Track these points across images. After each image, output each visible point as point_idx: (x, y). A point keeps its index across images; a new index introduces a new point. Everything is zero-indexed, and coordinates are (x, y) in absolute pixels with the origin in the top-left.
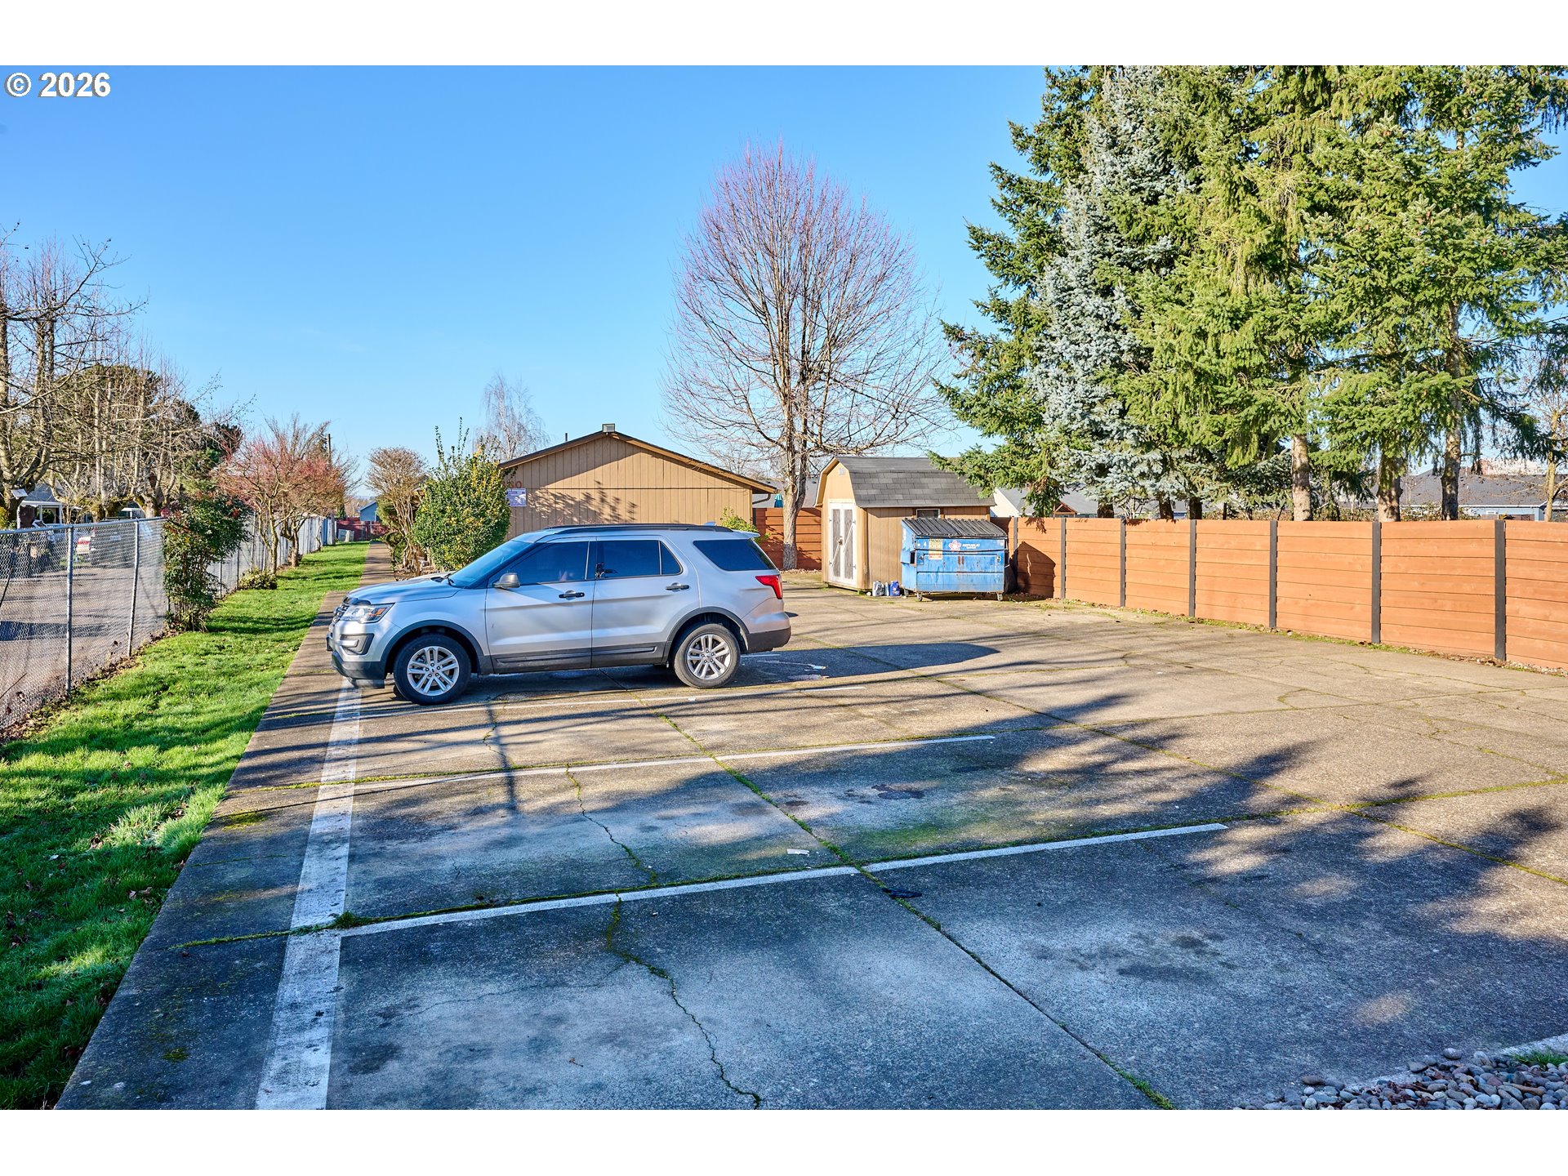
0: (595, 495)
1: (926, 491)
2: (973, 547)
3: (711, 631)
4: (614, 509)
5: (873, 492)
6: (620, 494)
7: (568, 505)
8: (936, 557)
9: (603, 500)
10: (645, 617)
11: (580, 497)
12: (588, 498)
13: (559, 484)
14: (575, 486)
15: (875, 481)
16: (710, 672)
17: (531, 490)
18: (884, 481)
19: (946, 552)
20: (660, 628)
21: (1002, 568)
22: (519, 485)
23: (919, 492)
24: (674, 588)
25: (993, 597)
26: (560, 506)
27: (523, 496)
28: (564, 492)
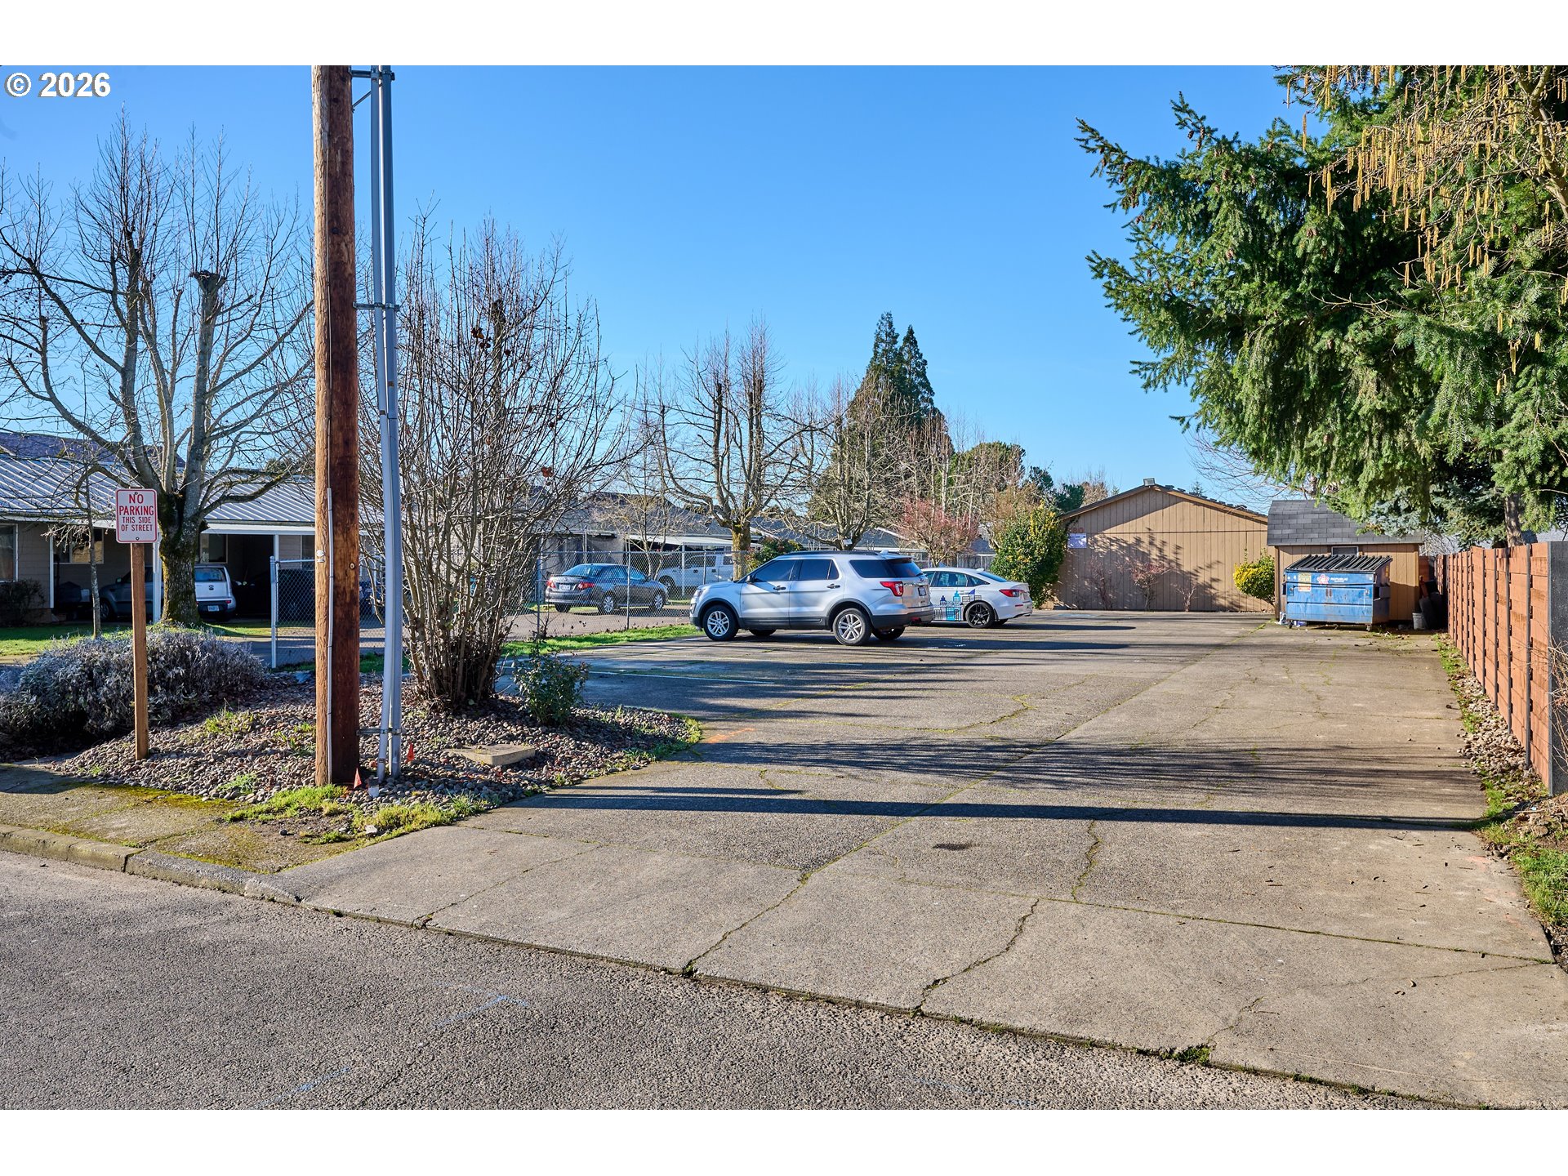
0: (1145, 539)
1: (1346, 530)
2: (1341, 580)
3: (851, 612)
4: (1161, 550)
5: (1288, 531)
6: (1165, 537)
7: (1121, 547)
8: (1305, 590)
9: (1151, 543)
10: (815, 603)
11: (1131, 541)
12: (1138, 541)
13: (1113, 530)
14: (1126, 532)
15: (1294, 521)
16: (852, 636)
17: (1090, 535)
18: (1304, 521)
19: (1315, 585)
20: (822, 609)
21: (1371, 601)
22: (1081, 531)
23: (1338, 531)
24: (832, 587)
25: (1362, 627)
26: (1114, 548)
27: (1085, 540)
28: (1119, 537)
